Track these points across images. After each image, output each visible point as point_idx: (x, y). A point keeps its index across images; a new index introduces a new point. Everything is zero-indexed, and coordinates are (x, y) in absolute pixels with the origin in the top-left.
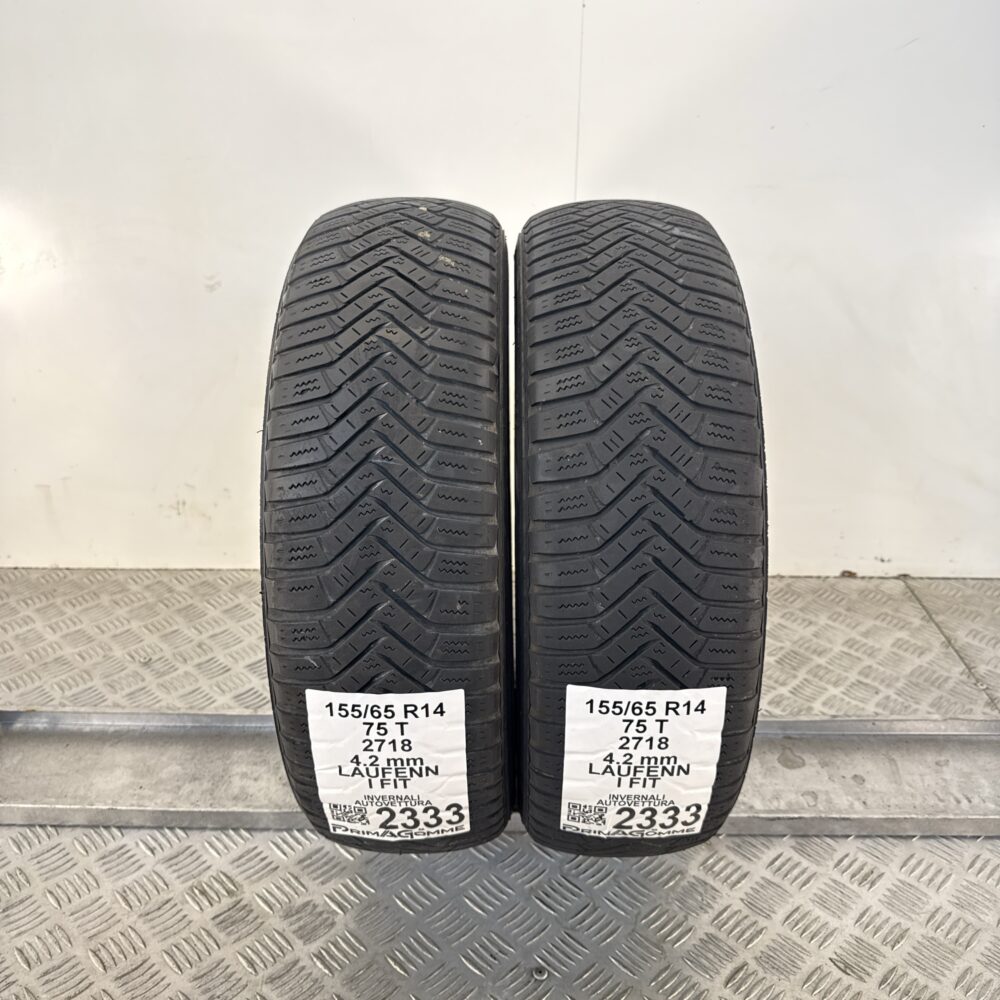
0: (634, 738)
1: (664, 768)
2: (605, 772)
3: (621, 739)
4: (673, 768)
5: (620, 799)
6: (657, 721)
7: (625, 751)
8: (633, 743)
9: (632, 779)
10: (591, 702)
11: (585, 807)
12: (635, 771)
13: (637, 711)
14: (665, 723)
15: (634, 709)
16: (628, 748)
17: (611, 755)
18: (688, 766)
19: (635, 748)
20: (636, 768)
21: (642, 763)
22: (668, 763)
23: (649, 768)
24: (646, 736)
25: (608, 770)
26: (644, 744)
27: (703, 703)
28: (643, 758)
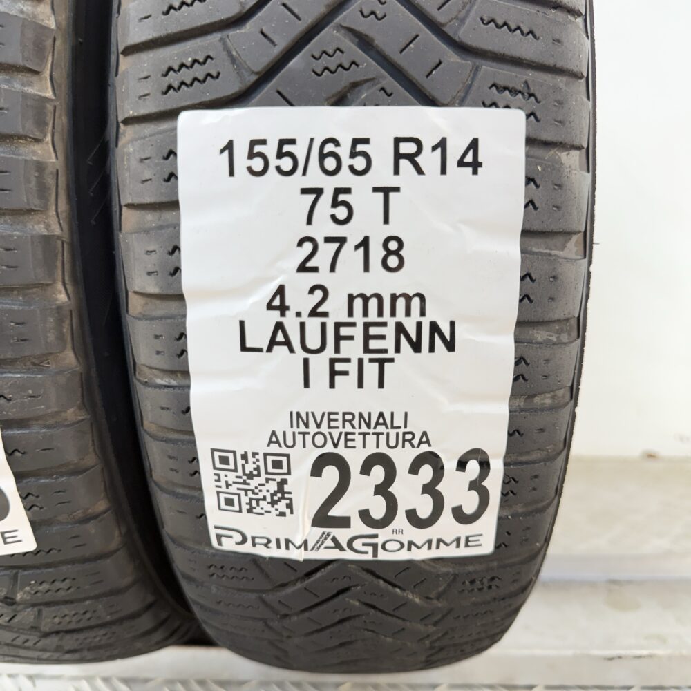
0: (328, 240)
1: (400, 329)
2: (273, 343)
3: (300, 243)
4: (419, 325)
5: (313, 428)
6: (376, 190)
7: (311, 279)
8: (326, 251)
9: (333, 362)
10: (229, 147)
11: (244, 457)
12: (338, 338)
13: (330, 163)
14: (392, 195)
15: (322, 157)
16: (315, 269)
17: (281, 291)
18: (452, 324)
19: (333, 269)
20: (338, 326)
21: (350, 314)
22: (408, 313)
23: (367, 326)
24: (353, 233)
25: (278, 338)
26: (351, 257)
27: (474, 145)
28: (351, 298)
